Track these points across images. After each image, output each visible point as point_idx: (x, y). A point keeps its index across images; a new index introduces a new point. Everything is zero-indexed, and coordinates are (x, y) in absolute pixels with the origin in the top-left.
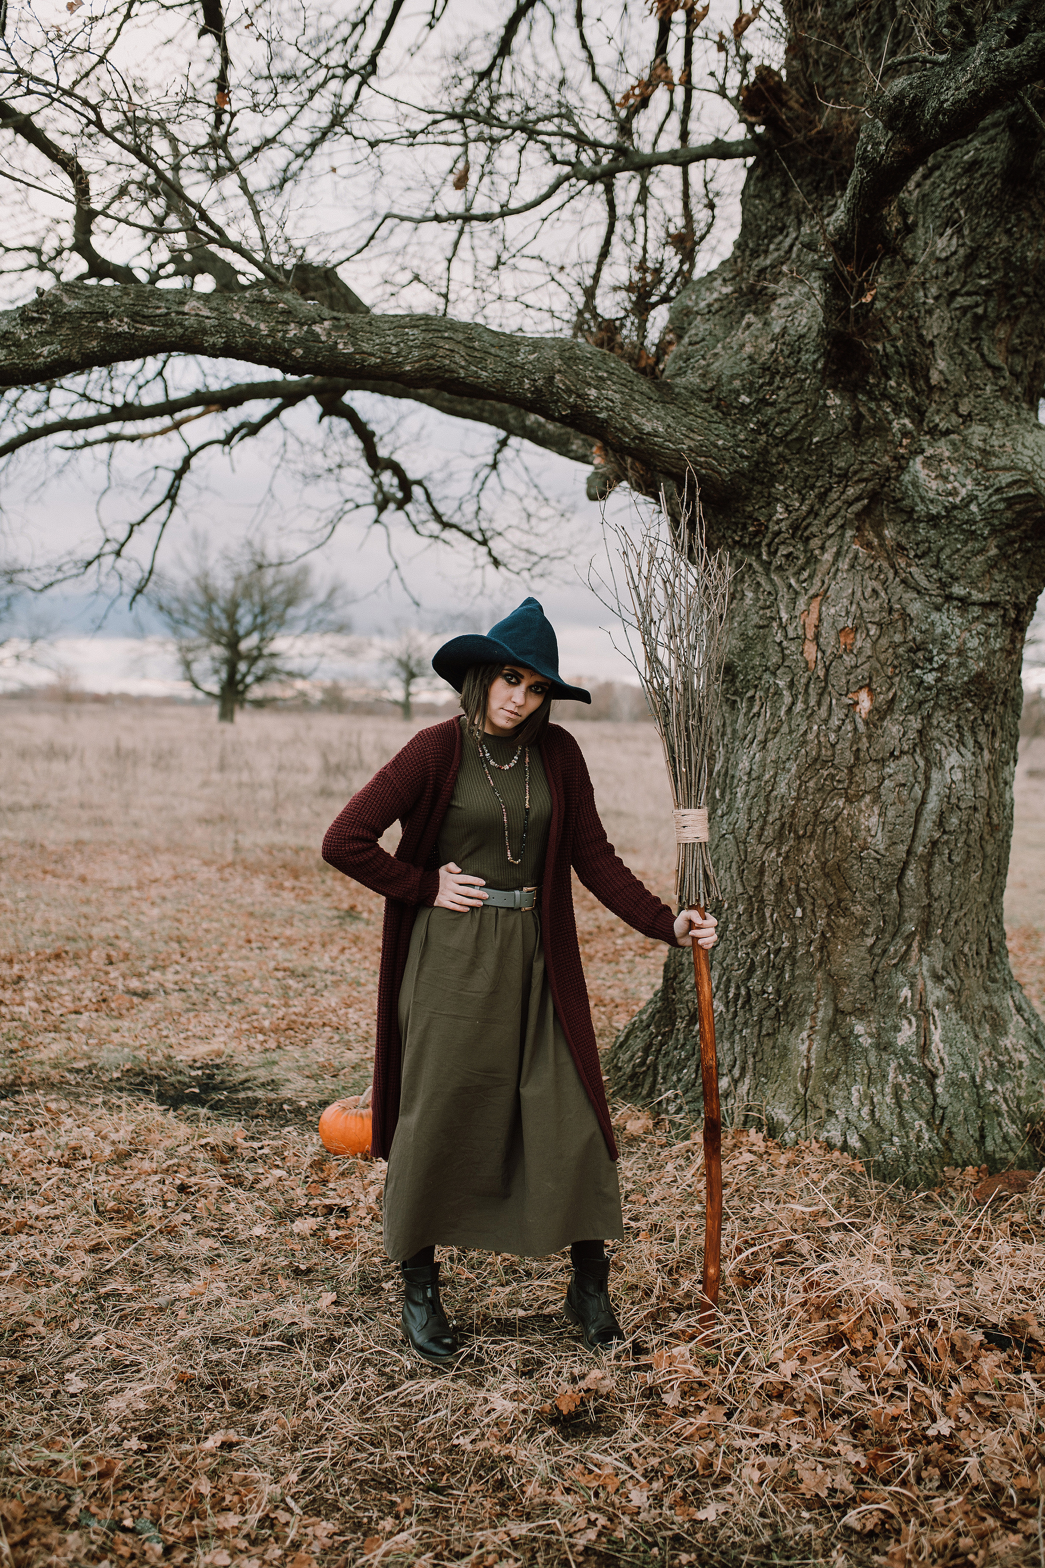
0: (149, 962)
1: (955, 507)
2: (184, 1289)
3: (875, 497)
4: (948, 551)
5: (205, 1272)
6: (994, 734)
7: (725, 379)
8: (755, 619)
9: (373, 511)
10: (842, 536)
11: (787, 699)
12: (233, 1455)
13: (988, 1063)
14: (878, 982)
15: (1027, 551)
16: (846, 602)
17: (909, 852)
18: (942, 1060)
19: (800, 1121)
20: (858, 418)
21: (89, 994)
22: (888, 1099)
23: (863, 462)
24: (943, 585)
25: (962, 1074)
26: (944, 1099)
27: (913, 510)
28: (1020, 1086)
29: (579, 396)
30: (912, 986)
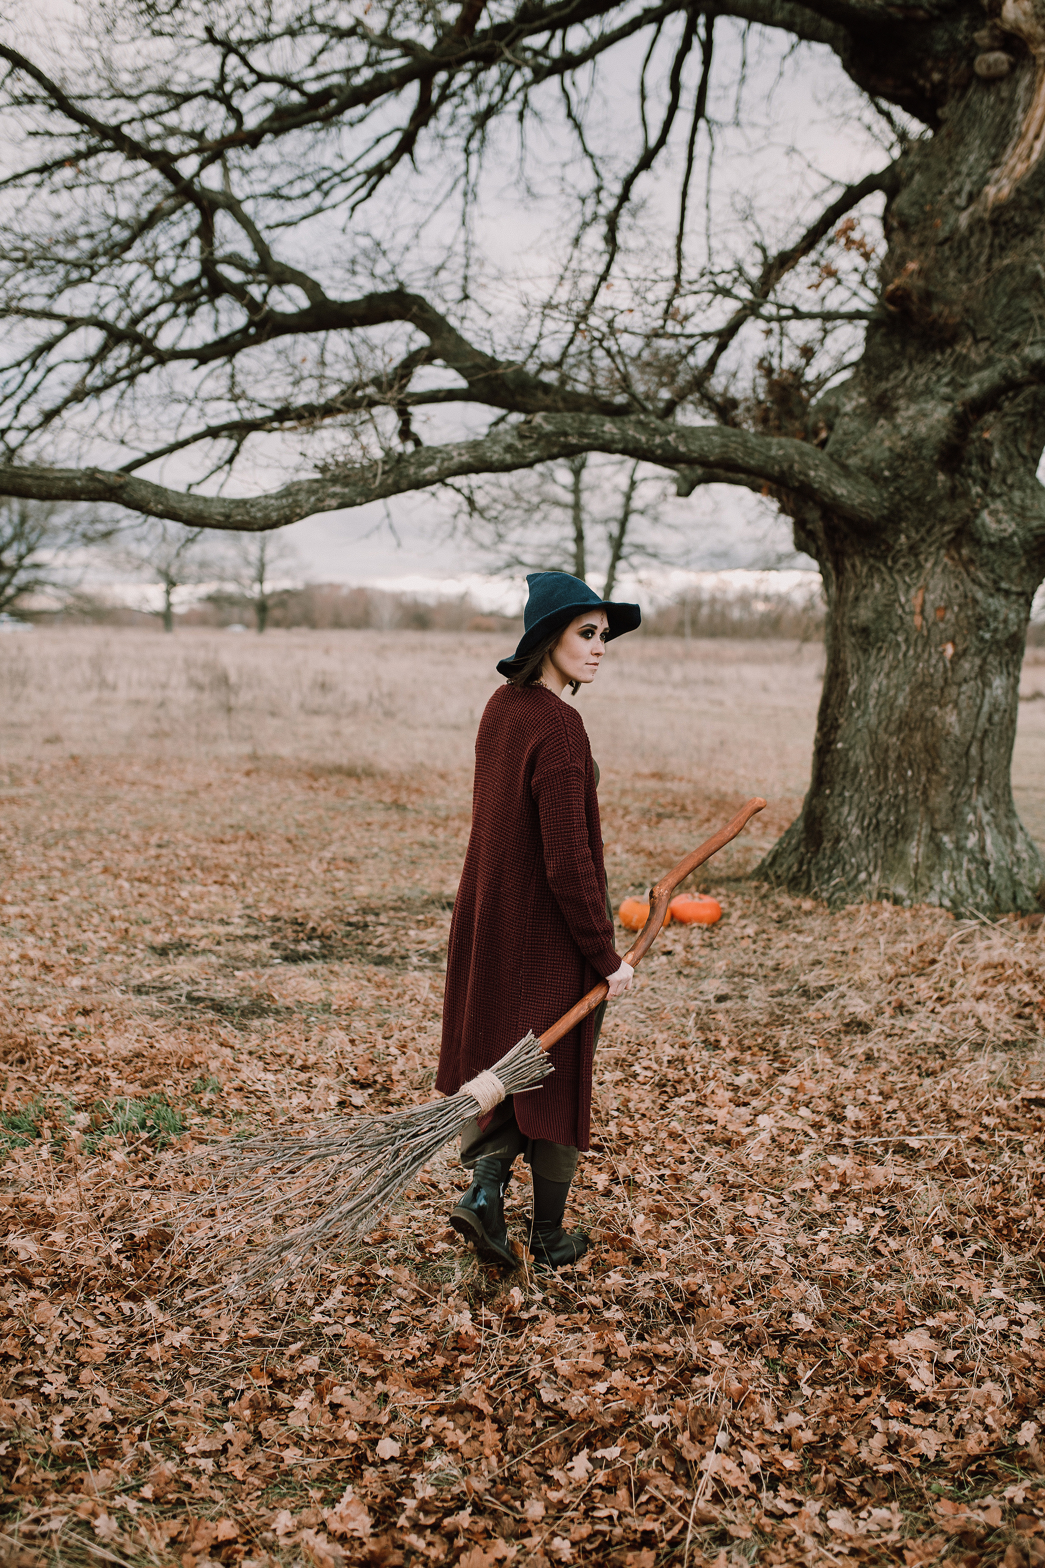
1: (1005, 538)
3: (959, 532)
4: (999, 563)
7: (875, 462)
10: (939, 553)
13: (1012, 858)
14: (956, 812)
16: (940, 592)
17: (973, 737)
18: (992, 855)
19: (913, 894)
20: (953, 488)
22: (964, 878)
23: (954, 512)
24: (995, 582)
25: (1001, 863)
26: (994, 877)
27: (981, 540)
28: (1027, 871)
30: (974, 814)
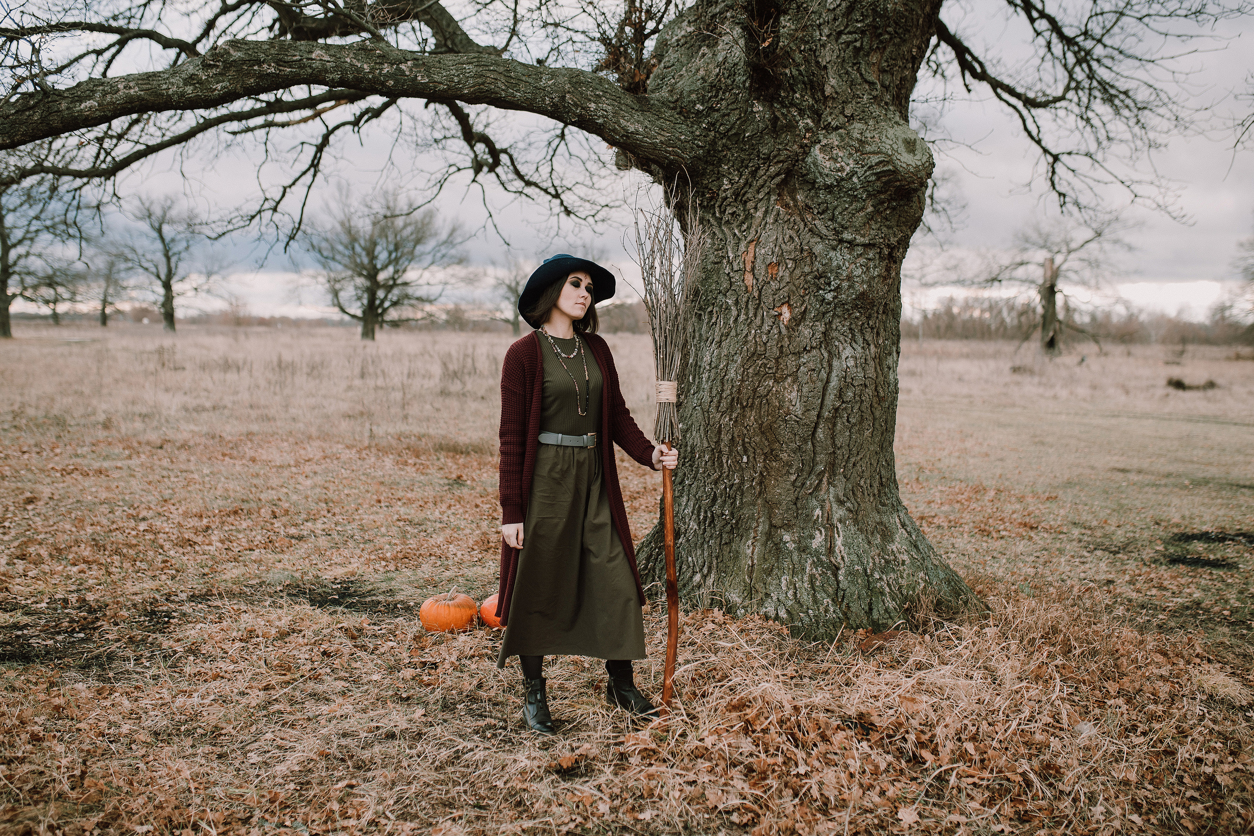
0: (304, 516)
1: (842, 179)
2: (324, 708)
3: (789, 173)
4: (840, 209)
5: (340, 700)
6: (878, 334)
7: (685, 94)
8: (712, 258)
9: (471, 173)
10: (769, 199)
11: (734, 312)
12: (354, 791)
13: (877, 560)
14: (799, 505)
15: (894, 209)
16: (772, 245)
17: (819, 416)
18: (843, 558)
19: (747, 602)
20: (774, 120)
21: (259, 537)
22: (806, 585)
23: (779, 150)
24: (837, 233)
25: (856, 567)
26: (844, 584)
27: (815, 182)
28: (902, 577)
29: (583, 108)
30: (822, 508)
